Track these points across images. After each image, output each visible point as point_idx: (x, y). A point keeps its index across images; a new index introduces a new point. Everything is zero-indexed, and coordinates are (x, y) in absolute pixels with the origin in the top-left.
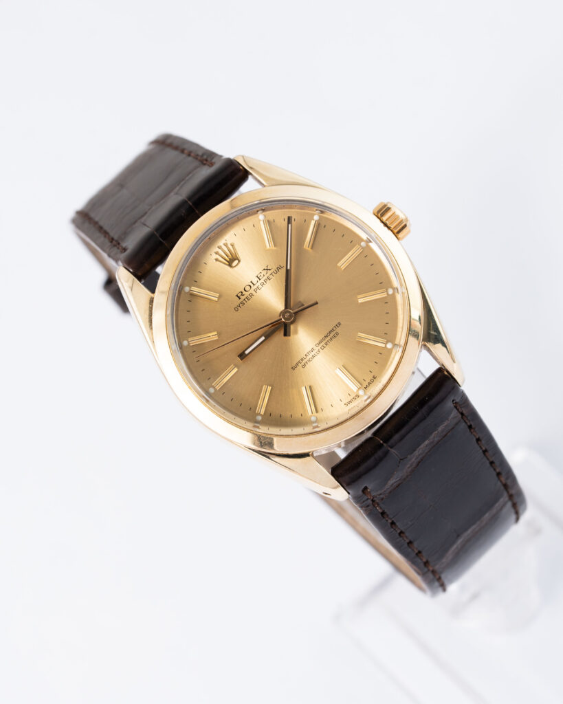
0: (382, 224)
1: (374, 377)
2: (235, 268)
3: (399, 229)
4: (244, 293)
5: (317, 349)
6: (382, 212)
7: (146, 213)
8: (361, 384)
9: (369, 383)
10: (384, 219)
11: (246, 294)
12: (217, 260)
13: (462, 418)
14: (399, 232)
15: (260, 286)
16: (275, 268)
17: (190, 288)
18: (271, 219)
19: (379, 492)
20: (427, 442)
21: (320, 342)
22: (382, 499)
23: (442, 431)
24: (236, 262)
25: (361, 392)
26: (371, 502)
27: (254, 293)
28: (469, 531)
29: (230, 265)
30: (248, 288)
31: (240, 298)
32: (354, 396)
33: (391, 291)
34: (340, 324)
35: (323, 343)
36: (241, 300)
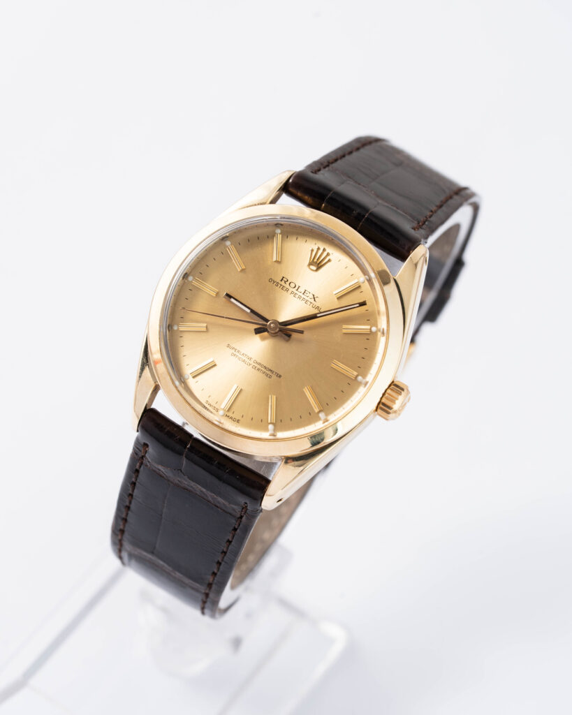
0: (383, 391)
1: (238, 421)
2: (308, 269)
3: (383, 407)
4: (288, 283)
5: (252, 362)
6: (395, 387)
7: (359, 184)
8: (228, 411)
9: (231, 418)
10: (389, 391)
11: (287, 285)
12: (312, 250)
13: (238, 518)
14: (382, 409)
15: (297, 296)
16: (317, 304)
17: (280, 234)
18: (363, 289)
19: (149, 460)
20: (204, 490)
21: (259, 364)
22: (147, 466)
23: (219, 502)
24: (314, 268)
25: (221, 412)
26: (140, 456)
27: (290, 292)
28: (162, 563)
29: (310, 264)
30: (293, 285)
31: (281, 280)
32: (217, 407)
33: (322, 415)
34: (280, 376)
35: (258, 366)
36: (280, 282)
